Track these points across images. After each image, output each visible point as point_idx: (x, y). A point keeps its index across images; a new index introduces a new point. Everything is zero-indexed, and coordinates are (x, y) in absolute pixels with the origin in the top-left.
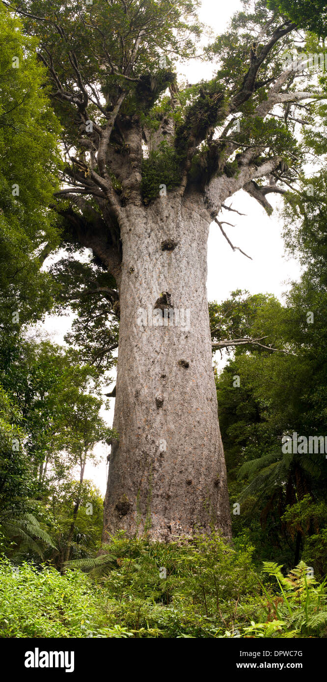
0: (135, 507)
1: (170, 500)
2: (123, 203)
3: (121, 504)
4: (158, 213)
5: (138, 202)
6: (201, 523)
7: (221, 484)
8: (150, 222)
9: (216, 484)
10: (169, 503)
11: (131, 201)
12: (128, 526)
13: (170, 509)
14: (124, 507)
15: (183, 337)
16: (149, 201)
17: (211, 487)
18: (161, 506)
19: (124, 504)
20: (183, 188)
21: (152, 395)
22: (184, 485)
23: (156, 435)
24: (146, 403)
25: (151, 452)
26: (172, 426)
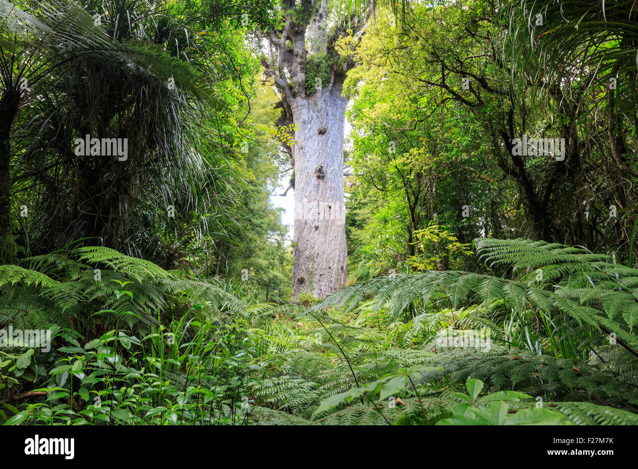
0: (306, 280)
1: (321, 276)
2: (294, 95)
4: (315, 102)
5: (303, 95)
7: (344, 268)
8: (311, 112)
9: (342, 268)
11: (298, 94)
12: (304, 289)
13: (321, 280)
14: (301, 280)
15: (328, 191)
16: (310, 94)
17: (340, 271)
18: (317, 279)
20: (331, 85)
21: (313, 223)
22: (327, 269)
23: (315, 244)
24: (310, 228)
25: (313, 253)
26: (323, 239)
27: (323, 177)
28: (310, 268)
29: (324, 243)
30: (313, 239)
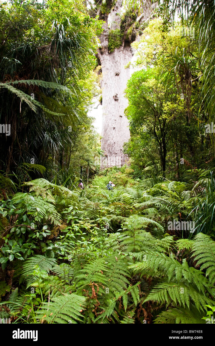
2: (102, 53)
4: (114, 58)
5: (107, 53)
8: (111, 63)
11: (104, 53)
16: (111, 52)
19: (106, 156)
20: (123, 47)
21: (112, 126)
22: (120, 151)
23: (113, 137)
24: (111, 128)
25: (112, 142)
26: (117, 135)
27: (118, 100)
28: (111, 150)
29: (118, 137)
30: (112, 134)
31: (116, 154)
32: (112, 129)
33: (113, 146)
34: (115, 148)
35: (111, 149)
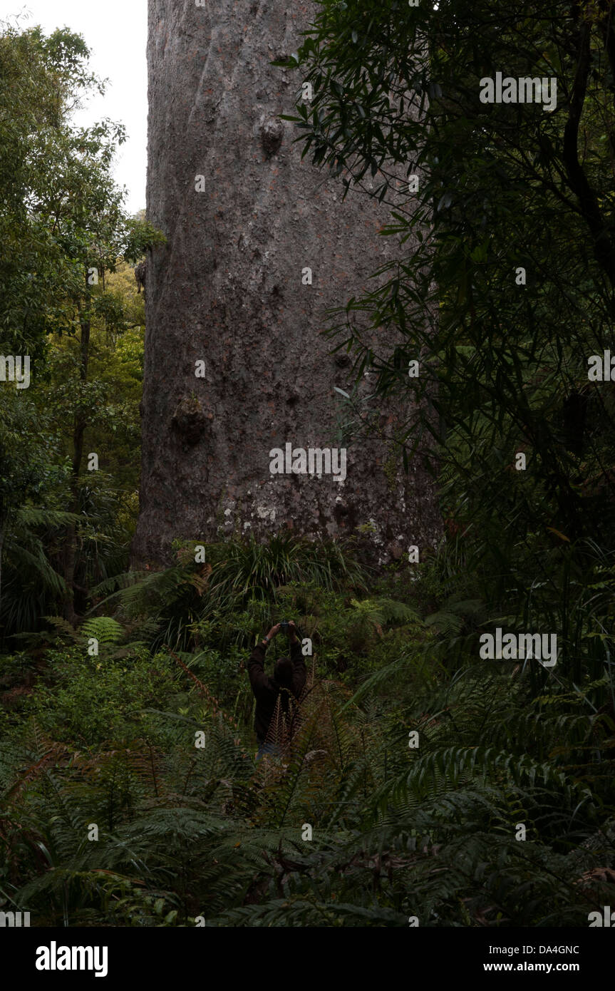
1: (297, 406)
3: (184, 419)
6: (366, 465)
10: (296, 415)
12: (204, 472)
13: (296, 428)
14: (192, 427)
18: (276, 422)
19: (193, 419)
21: (252, 118)
22: (330, 369)
23: (263, 235)
24: (238, 143)
25: (252, 284)
26: (304, 209)
28: (238, 360)
29: (311, 228)
30: (247, 206)
31: (293, 401)
32: (253, 153)
33: (260, 328)
34: (279, 347)
35: (237, 350)
